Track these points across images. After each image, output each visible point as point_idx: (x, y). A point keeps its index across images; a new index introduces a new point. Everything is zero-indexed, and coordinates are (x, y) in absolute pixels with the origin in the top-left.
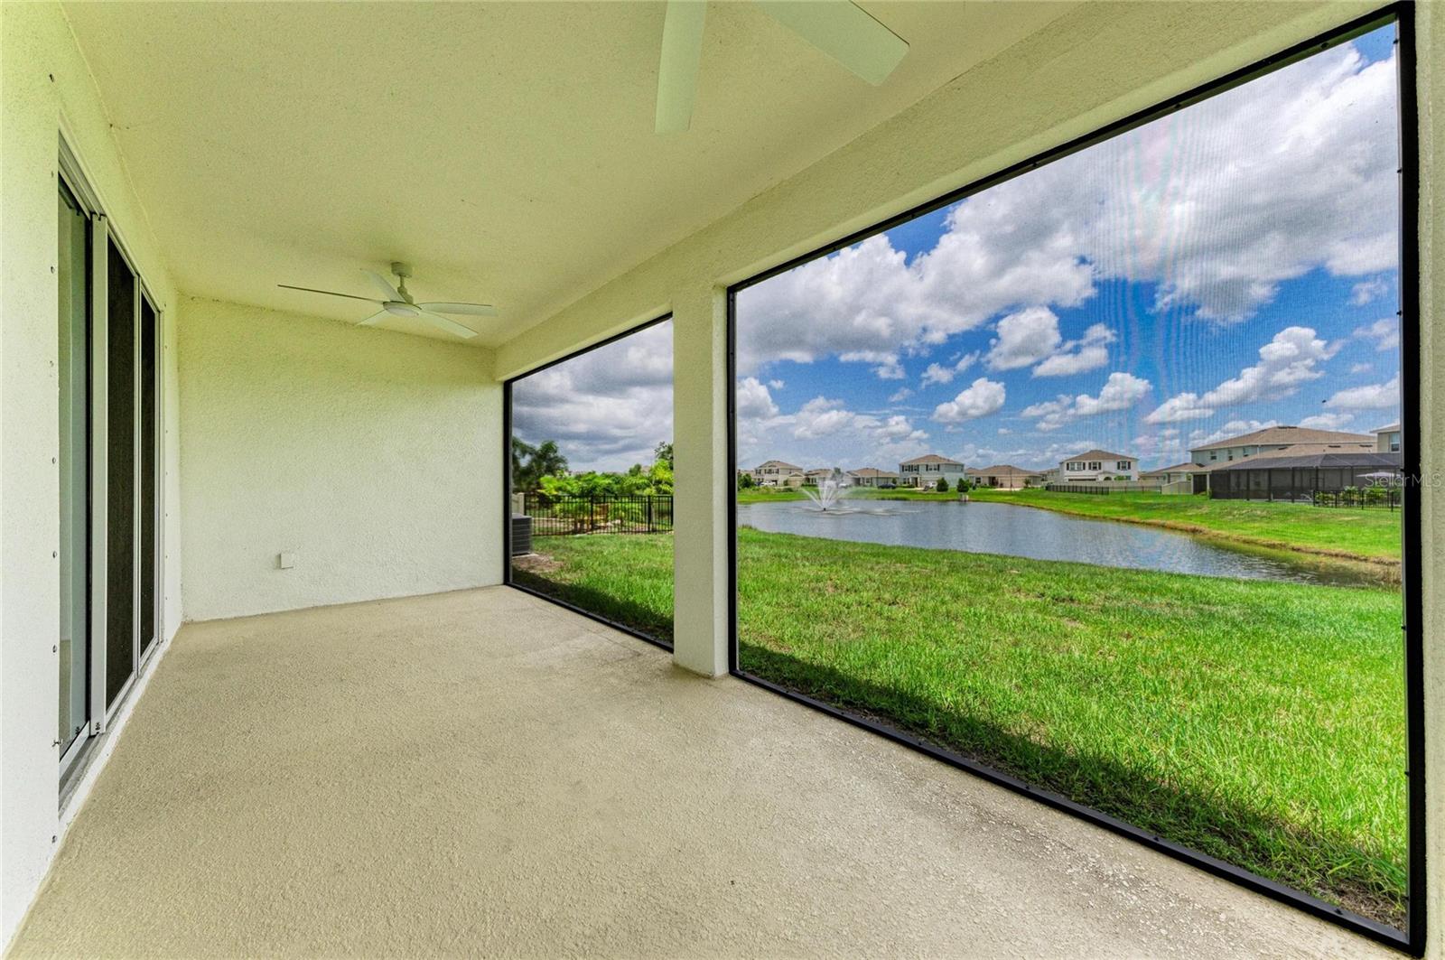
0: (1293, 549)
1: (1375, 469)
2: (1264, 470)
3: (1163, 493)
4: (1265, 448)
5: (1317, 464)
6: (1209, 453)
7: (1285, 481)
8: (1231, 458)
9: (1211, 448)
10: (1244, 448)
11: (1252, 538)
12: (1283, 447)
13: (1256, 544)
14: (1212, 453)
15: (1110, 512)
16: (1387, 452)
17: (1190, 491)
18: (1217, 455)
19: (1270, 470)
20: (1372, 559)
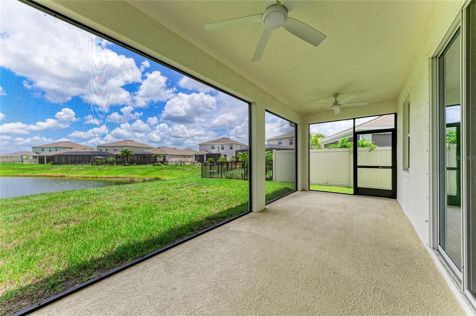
0: (100, 178)
1: (97, 156)
2: (73, 155)
3: (24, 164)
4: (63, 148)
5: (90, 154)
6: (41, 148)
7: (78, 159)
8: (50, 151)
9: (42, 147)
10: (56, 148)
11: (86, 176)
12: (71, 148)
13: (89, 177)
14: (42, 148)
15: (8, 173)
16: (105, 151)
17: (37, 163)
18: (45, 149)
19: (75, 155)
20: (120, 177)
